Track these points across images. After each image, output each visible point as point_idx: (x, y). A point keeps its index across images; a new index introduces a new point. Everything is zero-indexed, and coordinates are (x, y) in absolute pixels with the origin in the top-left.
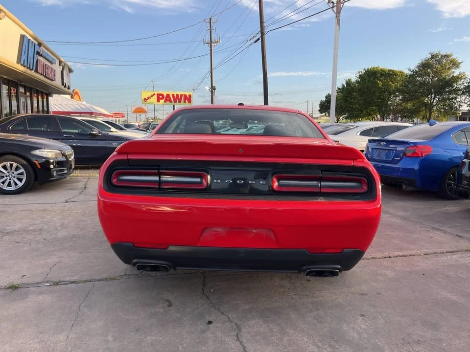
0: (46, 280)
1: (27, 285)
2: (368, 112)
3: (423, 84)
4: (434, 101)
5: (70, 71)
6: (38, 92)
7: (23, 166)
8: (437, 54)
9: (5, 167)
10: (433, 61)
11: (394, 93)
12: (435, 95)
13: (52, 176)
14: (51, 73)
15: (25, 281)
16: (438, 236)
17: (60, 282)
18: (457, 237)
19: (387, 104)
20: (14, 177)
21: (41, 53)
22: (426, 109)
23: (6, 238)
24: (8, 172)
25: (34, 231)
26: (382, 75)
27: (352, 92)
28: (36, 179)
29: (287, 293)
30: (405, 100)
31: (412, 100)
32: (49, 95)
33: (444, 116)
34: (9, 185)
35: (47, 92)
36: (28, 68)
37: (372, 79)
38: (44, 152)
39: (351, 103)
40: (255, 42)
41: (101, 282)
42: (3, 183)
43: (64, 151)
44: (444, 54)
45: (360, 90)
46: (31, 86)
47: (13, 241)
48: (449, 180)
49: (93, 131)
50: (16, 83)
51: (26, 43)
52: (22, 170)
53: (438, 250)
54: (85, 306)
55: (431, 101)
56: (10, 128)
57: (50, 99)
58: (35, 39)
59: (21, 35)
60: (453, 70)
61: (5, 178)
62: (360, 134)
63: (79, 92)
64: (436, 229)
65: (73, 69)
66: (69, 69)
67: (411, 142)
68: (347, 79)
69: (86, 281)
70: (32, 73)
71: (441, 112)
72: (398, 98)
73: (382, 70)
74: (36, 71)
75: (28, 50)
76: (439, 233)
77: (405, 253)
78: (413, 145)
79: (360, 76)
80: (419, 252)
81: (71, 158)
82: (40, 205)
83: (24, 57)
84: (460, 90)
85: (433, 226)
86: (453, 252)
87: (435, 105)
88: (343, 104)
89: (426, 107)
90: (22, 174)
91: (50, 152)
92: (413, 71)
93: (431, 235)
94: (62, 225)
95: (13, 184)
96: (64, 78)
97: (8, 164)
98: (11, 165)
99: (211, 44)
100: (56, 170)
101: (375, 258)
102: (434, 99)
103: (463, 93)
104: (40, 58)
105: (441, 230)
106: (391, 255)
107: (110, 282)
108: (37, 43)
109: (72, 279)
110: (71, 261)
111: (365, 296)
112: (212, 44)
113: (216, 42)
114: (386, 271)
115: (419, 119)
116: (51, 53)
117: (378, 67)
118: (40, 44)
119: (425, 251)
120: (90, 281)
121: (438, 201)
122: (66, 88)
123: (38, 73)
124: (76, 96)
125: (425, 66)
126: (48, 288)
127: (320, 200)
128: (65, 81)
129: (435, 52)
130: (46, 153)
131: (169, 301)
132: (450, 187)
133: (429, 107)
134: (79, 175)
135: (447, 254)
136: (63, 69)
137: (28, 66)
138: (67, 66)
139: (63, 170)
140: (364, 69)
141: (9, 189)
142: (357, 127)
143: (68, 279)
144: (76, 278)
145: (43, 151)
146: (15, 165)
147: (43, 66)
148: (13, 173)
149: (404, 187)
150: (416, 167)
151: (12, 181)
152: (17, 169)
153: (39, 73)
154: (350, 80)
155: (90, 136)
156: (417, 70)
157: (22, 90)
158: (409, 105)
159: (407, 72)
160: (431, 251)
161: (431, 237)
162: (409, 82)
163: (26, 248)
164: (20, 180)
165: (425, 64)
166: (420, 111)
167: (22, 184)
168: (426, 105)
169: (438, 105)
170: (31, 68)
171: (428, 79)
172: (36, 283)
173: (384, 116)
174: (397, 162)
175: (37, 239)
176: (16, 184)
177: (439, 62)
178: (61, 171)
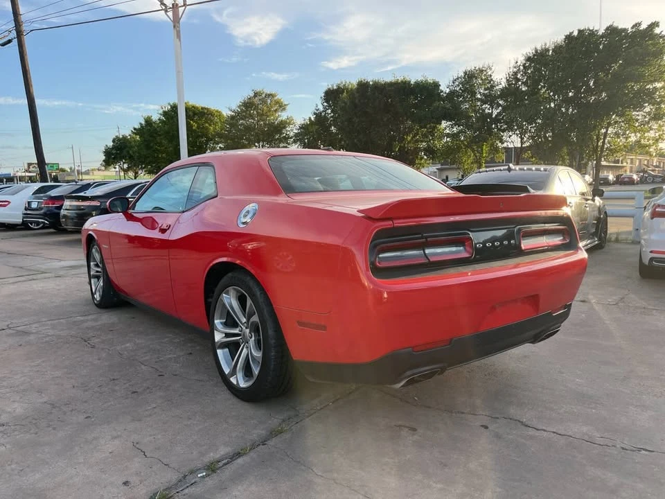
3: (248, 128)
8: (260, 91)
11: (213, 138)
26: (194, 113)
27: (155, 135)
39: (156, 151)
44: (269, 93)
60: (280, 114)
72: (218, 146)
73: (193, 107)
79: (165, 113)
84: (291, 138)
92: (234, 112)
103: (295, 142)
117: (188, 103)
129: (258, 89)
140: (169, 104)
154: (149, 118)
156: (239, 110)
159: (227, 112)
162: (232, 126)
165: (248, 103)
171: (253, 123)
177: (264, 101)
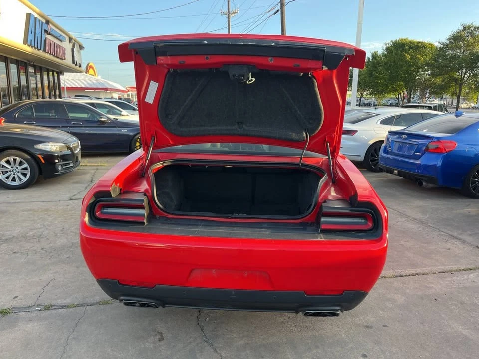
0: (38, 303)
1: (18, 310)
2: (394, 88)
3: (454, 58)
4: (464, 76)
5: (81, 48)
6: (48, 71)
7: (27, 160)
8: (469, 25)
9: (8, 162)
10: (465, 34)
11: (422, 67)
12: (466, 70)
13: (57, 171)
14: (60, 52)
15: (17, 304)
16: (456, 247)
17: (51, 305)
18: (476, 249)
19: (415, 79)
20: (19, 172)
21: (49, 31)
22: (455, 85)
23: (4, 247)
24: (12, 167)
25: (33, 237)
26: (410, 48)
27: (377, 66)
28: (41, 173)
29: (286, 324)
30: (433, 75)
31: (441, 75)
32: (60, 73)
33: (475, 93)
34: (14, 180)
35: (58, 71)
36: (35, 48)
37: (399, 52)
38: (49, 145)
39: (377, 78)
40: (275, 14)
41: (93, 307)
42: (8, 178)
43: (69, 144)
45: (386, 64)
46: (40, 65)
47: (11, 251)
48: (472, 178)
49: (101, 118)
50: (26, 63)
51: (32, 21)
52: (26, 165)
53: (455, 267)
54: (74, 338)
55: (461, 76)
56: (17, 115)
57: (61, 77)
58: (42, 17)
59: (27, 14)
61: (9, 173)
62: (381, 123)
63: (94, 66)
64: (456, 238)
65: (84, 46)
66: (80, 46)
67: (434, 137)
68: (373, 51)
69: (78, 306)
70: (41, 53)
71: (471, 88)
72: (426, 72)
73: (410, 42)
74: (45, 51)
75: (35, 30)
76: (458, 243)
77: (418, 271)
78: (436, 140)
79: (387, 49)
80: (434, 269)
81: (76, 150)
82: (43, 204)
83: (31, 37)
85: (451, 233)
86: (470, 270)
87: (466, 81)
88: (367, 79)
89: (456, 82)
90: (26, 169)
91: (55, 145)
92: (443, 44)
93: (449, 245)
94: (62, 231)
95: (17, 179)
96: (75, 55)
97: (12, 158)
98: (15, 160)
99: (228, 15)
100: (61, 164)
101: (385, 277)
102: (465, 74)
104: (49, 37)
105: (460, 239)
106: (403, 273)
107: (102, 307)
108: (44, 21)
109: (65, 302)
110: (66, 278)
111: (370, 329)
112: (231, 16)
113: (234, 13)
114: (396, 295)
115: (448, 96)
116: (60, 30)
117: (407, 39)
118: (48, 22)
119: (441, 268)
120: (82, 305)
121: (460, 200)
122: (78, 67)
123: (46, 53)
124: (91, 71)
125: (456, 39)
126: (39, 313)
127: (319, 239)
128: (76, 59)
129: (467, 23)
130: (50, 146)
131: (161, 333)
132: (474, 185)
133: (459, 83)
134: (88, 164)
135: (464, 272)
136: (74, 46)
137: (36, 47)
138: (78, 43)
139: (69, 163)
140: (392, 41)
141: (14, 184)
142: (378, 115)
143: (59, 302)
144: (68, 301)
145: (46, 145)
146: (18, 159)
147: (51, 45)
148: (17, 168)
149: (424, 184)
150: (439, 163)
151: (16, 176)
152: (21, 163)
153: (48, 53)
154: (376, 53)
155: (99, 123)
156: (448, 42)
157: (31, 70)
158: (438, 81)
159: (437, 45)
160: (447, 268)
161: (449, 249)
162: (439, 56)
163: (23, 260)
164: (25, 175)
165: (456, 36)
166: (449, 87)
167: (27, 179)
168: (456, 80)
169: (469, 80)
170: (39, 48)
171: (459, 52)
172: (27, 307)
173: (411, 92)
174: (418, 158)
175: (35, 248)
176: (20, 179)
177: (471, 34)
178: (66, 164)
